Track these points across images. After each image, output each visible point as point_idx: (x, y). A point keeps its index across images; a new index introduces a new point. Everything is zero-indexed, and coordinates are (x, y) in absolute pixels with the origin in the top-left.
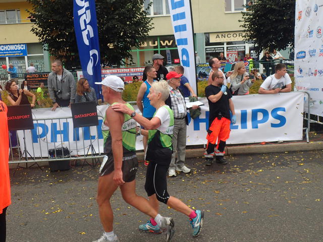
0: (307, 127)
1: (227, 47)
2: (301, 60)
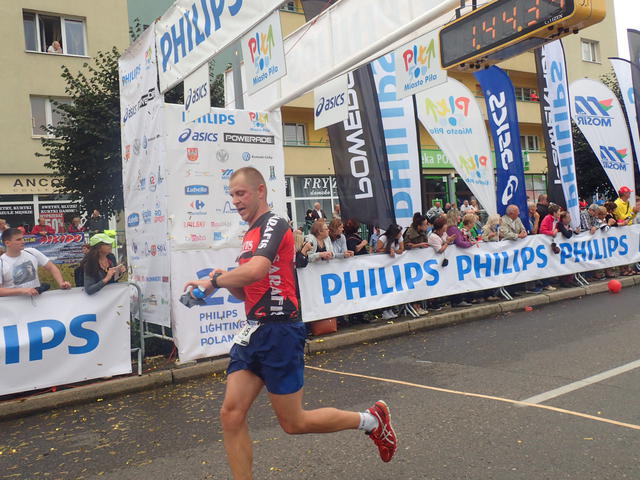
0: (140, 346)
1: (40, 206)
2: (133, 228)
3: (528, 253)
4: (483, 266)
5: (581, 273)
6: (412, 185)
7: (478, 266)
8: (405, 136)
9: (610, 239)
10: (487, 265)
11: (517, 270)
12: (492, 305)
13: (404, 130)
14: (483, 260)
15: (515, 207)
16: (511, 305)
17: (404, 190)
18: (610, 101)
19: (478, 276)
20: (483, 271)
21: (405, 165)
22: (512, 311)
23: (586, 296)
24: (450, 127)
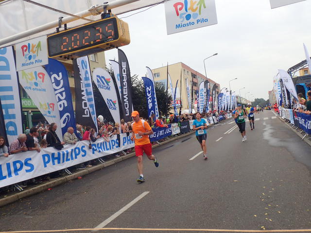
3: (77, 150)
4: (56, 158)
5: (101, 157)
6: (16, 117)
7: (54, 158)
8: (12, 91)
9: (112, 141)
10: (58, 158)
11: (72, 159)
12: (62, 178)
13: (11, 87)
14: (56, 156)
15: (72, 128)
16: (72, 177)
17: (12, 120)
18: (109, 79)
19: (54, 164)
20: (56, 161)
21: (12, 106)
22: (72, 180)
23: (104, 168)
24: (34, 87)
